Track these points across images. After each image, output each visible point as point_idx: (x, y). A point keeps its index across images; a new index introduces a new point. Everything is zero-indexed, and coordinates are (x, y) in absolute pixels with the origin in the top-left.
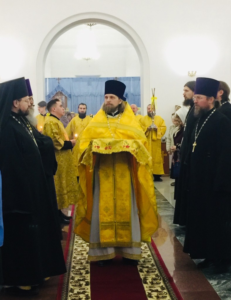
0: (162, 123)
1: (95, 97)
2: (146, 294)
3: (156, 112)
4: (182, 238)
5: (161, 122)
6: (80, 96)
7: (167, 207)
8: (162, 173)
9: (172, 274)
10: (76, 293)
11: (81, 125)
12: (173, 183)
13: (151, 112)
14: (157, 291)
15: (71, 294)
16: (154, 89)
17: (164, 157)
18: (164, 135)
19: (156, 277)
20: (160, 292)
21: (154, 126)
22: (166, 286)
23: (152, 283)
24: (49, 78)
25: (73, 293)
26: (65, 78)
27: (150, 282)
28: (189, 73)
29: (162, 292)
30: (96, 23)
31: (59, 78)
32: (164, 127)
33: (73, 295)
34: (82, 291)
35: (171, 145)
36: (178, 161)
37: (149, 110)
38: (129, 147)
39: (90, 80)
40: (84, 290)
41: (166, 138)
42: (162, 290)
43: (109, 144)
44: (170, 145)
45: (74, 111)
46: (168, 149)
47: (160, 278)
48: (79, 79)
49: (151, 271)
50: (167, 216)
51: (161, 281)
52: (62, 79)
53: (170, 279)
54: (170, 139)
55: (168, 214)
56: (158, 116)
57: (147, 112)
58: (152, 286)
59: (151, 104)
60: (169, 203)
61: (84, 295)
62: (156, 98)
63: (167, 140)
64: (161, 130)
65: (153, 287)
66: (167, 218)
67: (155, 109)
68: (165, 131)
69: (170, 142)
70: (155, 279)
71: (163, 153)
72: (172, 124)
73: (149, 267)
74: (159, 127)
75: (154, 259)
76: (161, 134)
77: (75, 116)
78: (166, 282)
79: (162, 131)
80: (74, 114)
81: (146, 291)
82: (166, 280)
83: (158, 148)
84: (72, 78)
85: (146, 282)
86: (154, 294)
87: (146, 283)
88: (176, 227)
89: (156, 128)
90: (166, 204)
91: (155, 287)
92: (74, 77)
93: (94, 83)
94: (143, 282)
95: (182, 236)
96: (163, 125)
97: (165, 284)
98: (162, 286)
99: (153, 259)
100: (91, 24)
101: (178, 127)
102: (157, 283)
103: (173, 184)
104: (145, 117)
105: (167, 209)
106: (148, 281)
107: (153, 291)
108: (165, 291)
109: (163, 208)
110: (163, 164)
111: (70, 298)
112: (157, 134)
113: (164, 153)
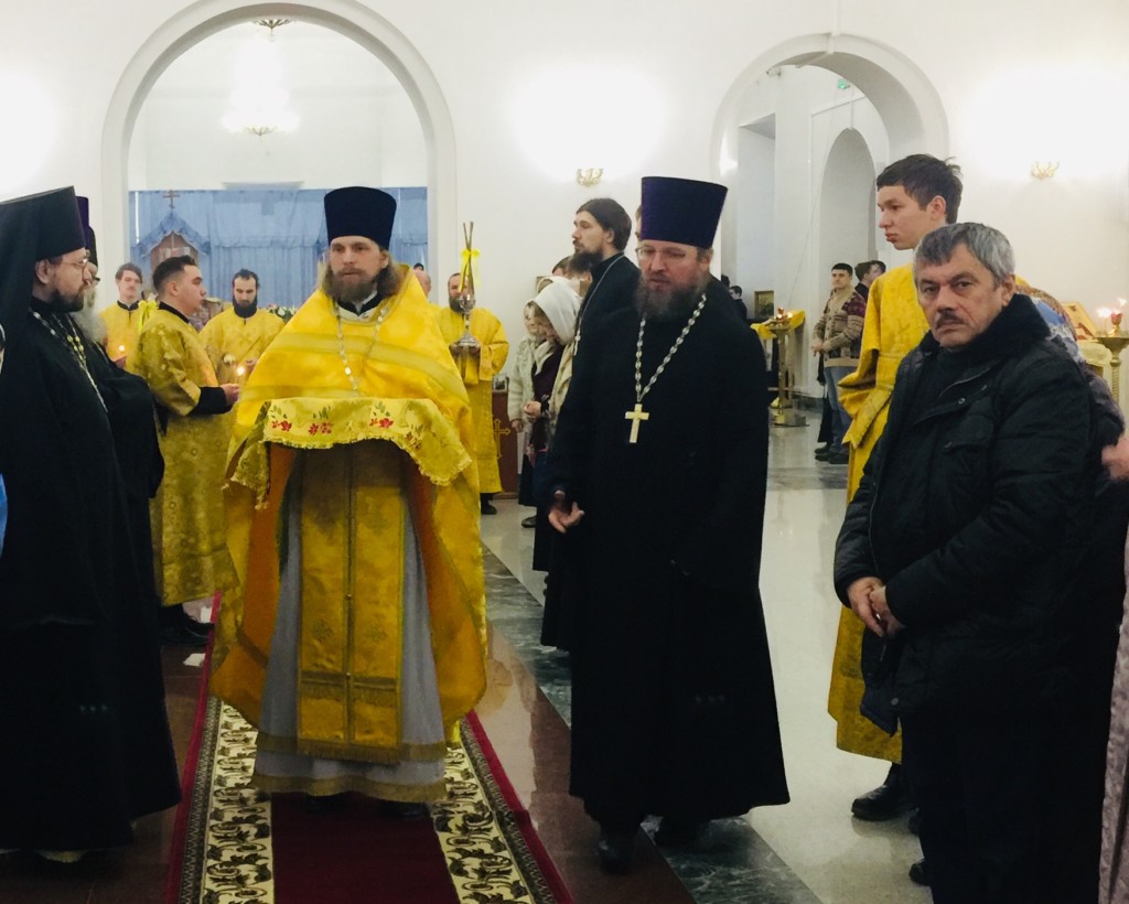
0: (496, 331)
1: (286, 251)
2: (446, 864)
3: (477, 296)
4: (559, 691)
5: (493, 329)
6: (239, 247)
7: (511, 595)
8: (496, 487)
9: (526, 801)
10: (229, 859)
11: (241, 336)
12: (529, 519)
13: (461, 298)
14: (480, 854)
15: (211, 862)
16: (472, 224)
17: (502, 436)
18: (500, 369)
19: (477, 809)
20: (490, 856)
21: (471, 339)
22: (508, 839)
23: (464, 829)
24: (140, 192)
25: (219, 860)
26: (192, 191)
27: (457, 826)
28: (580, 176)
29: (496, 857)
30: (289, 18)
31: (171, 192)
32: (501, 342)
33: (218, 867)
34: (245, 854)
35: (521, 400)
36: (545, 450)
37: (453, 292)
38: (391, 423)
39: (272, 197)
40: (253, 852)
41: (508, 379)
42: (496, 852)
43: (324, 413)
44: (517, 400)
45: (218, 296)
46: (512, 413)
47: (488, 814)
48: (236, 195)
49: (460, 792)
50: (511, 622)
51: (493, 824)
52: (181, 194)
53: (521, 818)
54: (520, 383)
55: (514, 615)
56: (483, 310)
57: (448, 297)
58: (466, 838)
59: (461, 271)
60: (517, 581)
61: (251, 867)
62: (477, 253)
63: (512, 387)
64: (493, 353)
65: (466, 842)
66: (510, 627)
67: (472, 288)
68: (506, 355)
69: (518, 390)
70: (473, 818)
71: (498, 426)
72: (526, 336)
73: (456, 780)
74: (485, 343)
75: (470, 754)
76: (494, 366)
77: (222, 311)
78: (509, 828)
79: (494, 357)
80: (219, 304)
81: (447, 855)
82: (507, 819)
83: (483, 411)
84: (214, 192)
85: (446, 825)
86: (472, 863)
87: (446, 829)
88: (538, 657)
89: (478, 346)
90: (506, 583)
91: (474, 843)
92: (219, 187)
93: (282, 208)
94: (438, 826)
95: (558, 685)
96: (497, 338)
97: (505, 832)
98: (496, 839)
99: (466, 755)
100: (271, 22)
101: (546, 344)
102: (480, 831)
103: (528, 523)
104: (442, 312)
105: (509, 599)
106: (451, 824)
107: (466, 854)
108: (506, 854)
109: (499, 598)
110: (499, 461)
111: (208, 875)
112: (478, 365)
113: (502, 427)
